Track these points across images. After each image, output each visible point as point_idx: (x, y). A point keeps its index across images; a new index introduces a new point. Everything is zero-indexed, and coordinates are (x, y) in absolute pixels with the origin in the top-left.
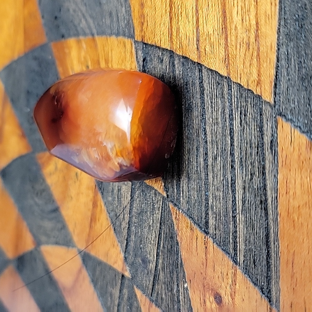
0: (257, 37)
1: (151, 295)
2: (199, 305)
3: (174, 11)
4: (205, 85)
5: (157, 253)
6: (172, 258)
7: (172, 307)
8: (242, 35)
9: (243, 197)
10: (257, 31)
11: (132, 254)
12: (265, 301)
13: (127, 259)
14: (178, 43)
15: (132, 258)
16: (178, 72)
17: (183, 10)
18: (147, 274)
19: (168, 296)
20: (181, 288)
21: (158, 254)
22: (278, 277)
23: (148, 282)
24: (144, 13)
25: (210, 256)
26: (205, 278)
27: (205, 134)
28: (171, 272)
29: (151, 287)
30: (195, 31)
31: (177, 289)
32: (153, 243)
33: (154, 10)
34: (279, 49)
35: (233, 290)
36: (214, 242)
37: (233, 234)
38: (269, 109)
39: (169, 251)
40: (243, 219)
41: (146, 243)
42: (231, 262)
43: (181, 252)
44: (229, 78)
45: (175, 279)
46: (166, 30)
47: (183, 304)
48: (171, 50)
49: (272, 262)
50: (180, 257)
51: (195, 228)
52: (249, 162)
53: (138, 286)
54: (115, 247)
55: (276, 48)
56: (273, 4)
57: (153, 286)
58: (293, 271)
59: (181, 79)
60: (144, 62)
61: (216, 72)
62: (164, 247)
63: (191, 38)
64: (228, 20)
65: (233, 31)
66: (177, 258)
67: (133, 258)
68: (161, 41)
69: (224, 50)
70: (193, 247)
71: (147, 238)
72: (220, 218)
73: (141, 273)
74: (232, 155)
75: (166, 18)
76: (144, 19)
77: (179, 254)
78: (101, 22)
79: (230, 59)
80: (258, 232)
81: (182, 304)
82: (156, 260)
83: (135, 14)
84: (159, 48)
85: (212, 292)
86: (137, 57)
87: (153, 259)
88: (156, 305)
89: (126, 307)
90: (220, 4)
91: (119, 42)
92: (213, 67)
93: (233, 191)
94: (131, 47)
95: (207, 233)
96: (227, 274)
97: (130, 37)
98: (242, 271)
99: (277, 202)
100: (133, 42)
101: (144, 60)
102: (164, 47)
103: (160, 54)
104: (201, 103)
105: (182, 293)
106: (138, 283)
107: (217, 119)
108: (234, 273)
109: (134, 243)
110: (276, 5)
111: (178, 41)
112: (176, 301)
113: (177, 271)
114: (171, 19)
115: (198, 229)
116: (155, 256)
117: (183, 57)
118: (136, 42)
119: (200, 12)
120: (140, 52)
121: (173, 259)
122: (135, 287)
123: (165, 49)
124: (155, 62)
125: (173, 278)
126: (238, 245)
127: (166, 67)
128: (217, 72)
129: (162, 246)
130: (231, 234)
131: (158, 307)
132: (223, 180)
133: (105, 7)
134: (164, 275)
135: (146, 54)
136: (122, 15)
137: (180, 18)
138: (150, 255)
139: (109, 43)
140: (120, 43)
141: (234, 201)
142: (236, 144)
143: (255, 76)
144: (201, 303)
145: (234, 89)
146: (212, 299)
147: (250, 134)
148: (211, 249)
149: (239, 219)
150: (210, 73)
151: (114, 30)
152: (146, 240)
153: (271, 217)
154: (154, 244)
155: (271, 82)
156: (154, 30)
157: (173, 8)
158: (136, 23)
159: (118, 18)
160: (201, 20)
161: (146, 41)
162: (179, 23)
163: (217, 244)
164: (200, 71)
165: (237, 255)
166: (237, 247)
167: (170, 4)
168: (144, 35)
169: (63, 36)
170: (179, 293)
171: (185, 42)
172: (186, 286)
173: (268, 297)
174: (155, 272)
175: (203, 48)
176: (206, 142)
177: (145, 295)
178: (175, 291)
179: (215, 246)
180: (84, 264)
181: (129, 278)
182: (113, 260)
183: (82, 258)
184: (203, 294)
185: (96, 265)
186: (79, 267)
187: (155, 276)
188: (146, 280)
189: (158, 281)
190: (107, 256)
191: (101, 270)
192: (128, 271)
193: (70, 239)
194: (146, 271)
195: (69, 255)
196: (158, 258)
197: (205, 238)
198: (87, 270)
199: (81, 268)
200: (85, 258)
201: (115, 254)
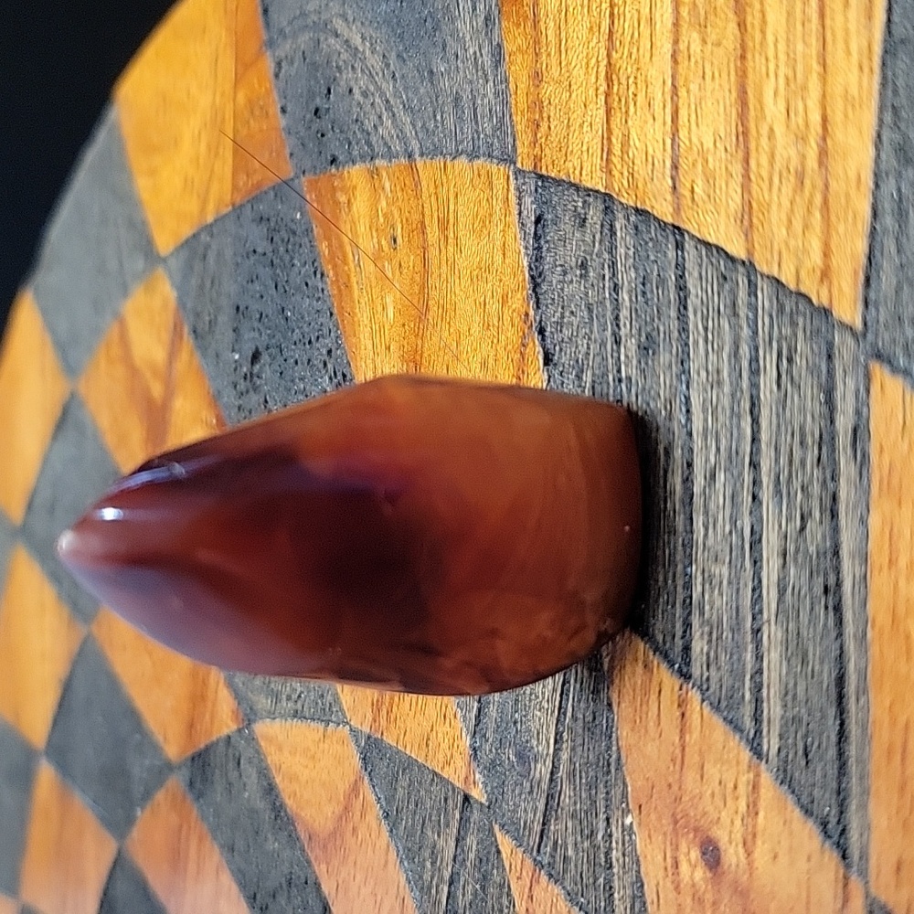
0: (823, 154)
1: (539, 851)
2: (661, 873)
3: (618, 90)
4: (692, 283)
5: (556, 734)
6: (594, 748)
7: (591, 880)
8: (786, 150)
9: (781, 576)
10: (824, 139)
11: (491, 740)
12: (832, 857)
13: (478, 752)
14: (626, 174)
15: (491, 751)
16: (623, 251)
17: (639, 86)
18: (529, 793)
19: (583, 851)
20: (617, 828)
21: (558, 737)
22: (866, 792)
23: (531, 815)
24: (540, 96)
25: (693, 737)
26: (678, 799)
27: (688, 411)
28: (592, 786)
29: (537, 828)
30: (669, 142)
31: (606, 831)
32: (546, 706)
33: (568, 88)
34: (877, 185)
35: (750, 830)
36: (703, 701)
37: (751, 677)
38: (850, 341)
39: (589, 729)
40: (779, 635)
41: (530, 707)
42: (748, 751)
43: (617, 729)
44: (750, 263)
45: (601, 804)
46: (595, 141)
47: (621, 872)
48: (607, 192)
49: (852, 750)
50: (614, 743)
51: (655, 663)
52: (797, 485)
53: (506, 827)
54: (448, 720)
55: (871, 185)
56: (866, 70)
57: (544, 824)
58: (903, 773)
59: (630, 268)
60: (539, 225)
61: (718, 249)
62: (574, 717)
63: (659, 162)
64: (752, 113)
65: (764, 141)
66: (609, 747)
67: (494, 750)
68: (582, 168)
69: (739, 191)
70: (650, 714)
71: (531, 694)
72: (722, 633)
73: (513, 791)
74: (754, 465)
75: (597, 109)
76: (541, 112)
77: (614, 735)
78: (432, 122)
79: (755, 214)
80: (817, 668)
81: (619, 872)
82: (554, 753)
83: (519, 101)
84: (577, 188)
85: (695, 837)
86: (520, 214)
87: (545, 753)
88: (550, 879)
89: (470, 886)
90: (733, 73)
91: (476, 172)
92: (710, 234)
93: (755, 562)
94: (506, 186)
95: (686, 676)
96: (735, 787)
97: (506, 160)
98: (774, 778)
99: (866, 587)
100: (511, 173)
101: (538, 220)
102: (589, 185)
103: (580, 204)
104: (679, 331)
105: (617, 843)
106: (505, 818)
107: (718, 372)
108: (754, 782)
109: (497, 710)
110: (871, 70)
111: (625, 167)
112: (603, 864)
113: (607, 782)
114: (608, 112)
115: (664, 666)
116: (552, 741)
117: (637, 210)
118: (519, 173)
119: (682, 92)
120: (528, 200)
121: (596, 749)
122: (496, 828)
123: (591, 190)
124: (565, 223)
125: (595, 802)
126: (765, 705)
127: (594, 237)
128: (723, 250)
129: (569, 714)
130: (748, 677)
131: (556, 883)
132: (731, 532)
133: (445, 84)
134: (572, 794)
135: (542, 203)
136: (486, 101)
137: (632, 109)
138: (538, 739)
139: (450, 177)
140: (479, 175)
141: (757, 588)
142: (764, 436)
143: (816, 257)
144: (666, 869)
145: (764, 291)
146: (695, 854)
147: (802, 410)
148: (694, 718)
149: (769, 636)
150: (704, 253)
151: (463, 141)
152: (530, 701)
153: (849, 629)
154: (550, 711)
155: (856, 273)
156: (566, 140)
157: (616, 83)
158: (520, 123)
159: (475, 110)
160: (683, 113)
161: (544, 168)
162: (630, 123)
163: (711, 704)
164: (679, 246)
165: (761, 733)
166: (762, 712)
167: (607, 73)
168: (539, 153)
169: (334, 161)
170: (611, 842)
171: (642, 171)
172: (628, 821)
173: (838, 845)
174: (549, 788)
175: (688, 185)
176: (690, 434)
177: (523, 849)
178: (600, 837)
179: (707, 709)
180: (366, 770)
181: (481, 804)
182: (441, 756)
183: (361, 754)
184: (674, 841)
185: (398, 772)
186: (353, 779)
187: (550, 797)
188: (525, 809)
189: (557, 811)
190: (427, 745)
191: (409, 786)
192: (481, 786)
193: (330, 704)
194: (527, 785)
195: (326, 746)
196: (559, 749)
197: (681, 689)
198: (374, 787)
199: (356, 780)
200: (368, 754)
201: (446, 740)
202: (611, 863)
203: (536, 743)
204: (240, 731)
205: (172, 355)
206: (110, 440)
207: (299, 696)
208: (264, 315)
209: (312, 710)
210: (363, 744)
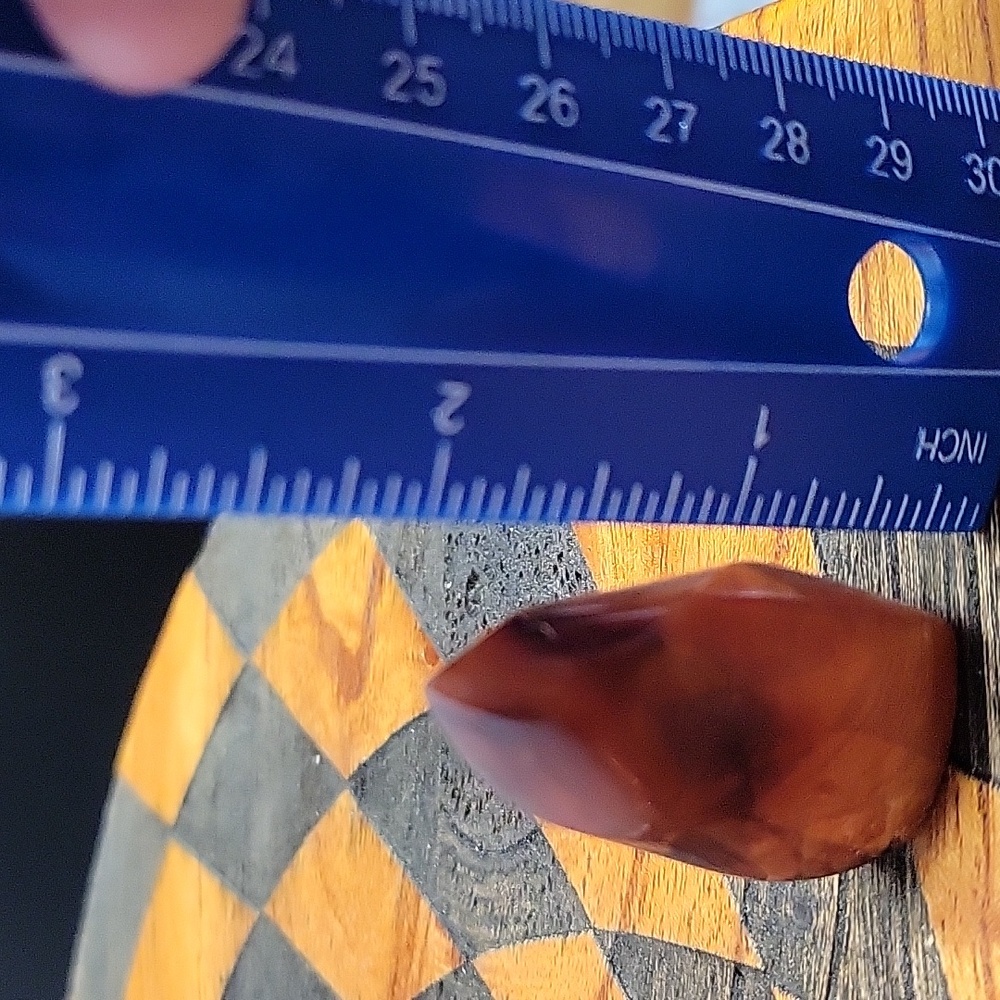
2: (972, 987)
11: (764, 901)
13: (749, 918)
14: (886, 319)
15: (764, 912)
18: (812, 944)
19: (879, 990)
20: (917, 954)
21: (843, 878)
23: (815, 968)
26: (986, 903)
28: (885, 918)
29: (823, 978)
31: (904, 959)
45: (896, 935)
48: (867, 339)
50: (908, 864)
53: (786, 988)
54: (713, 892)
57: (831, 974)
67: (768, 910)
73: (793, 947)
77: (908, 857)
82: (839, 894)
87: (828, 897)
95: (985, 777)
105: (918, 969)
106: (785, 979)
111: (886, 314)
113: (902, 909)
114: (864, 268)
115: (960, 772)
116: (836, 883)
122: (776, 990)
125: (890, 933)
134: (862, 932)
138: (820, 885)
144: (977, 979)
170: (911, 971)
172: (929, 942)
174: (835, 932)
178: (897, 968)
180: (614, 971)
181: (757, 970)
182: (706, 933)
183: (608, 956)
184: (984, 947)
185: (653, 967)
186: (598, 987)
187: (837, 943)
188: (808, 962)
189: (845, 955)
190: (689, 925)
191: (667, 976)
192: (755, 951)
193: (569, 914)
194: (809, 937)
195: (565, 958)
196: (844, 889)
197: (981, 789)
198: (624, 988)
199: (603, 986)
200: (616, 956)
201: (712, 914)
202: (913, 993)
203: (816, 890)
204: (456, 973)
205: (372, 599)
206: (292, 704)
207: (530, 916)
208: (481, 537)
209: (546, 926)
210: (610, 946)
